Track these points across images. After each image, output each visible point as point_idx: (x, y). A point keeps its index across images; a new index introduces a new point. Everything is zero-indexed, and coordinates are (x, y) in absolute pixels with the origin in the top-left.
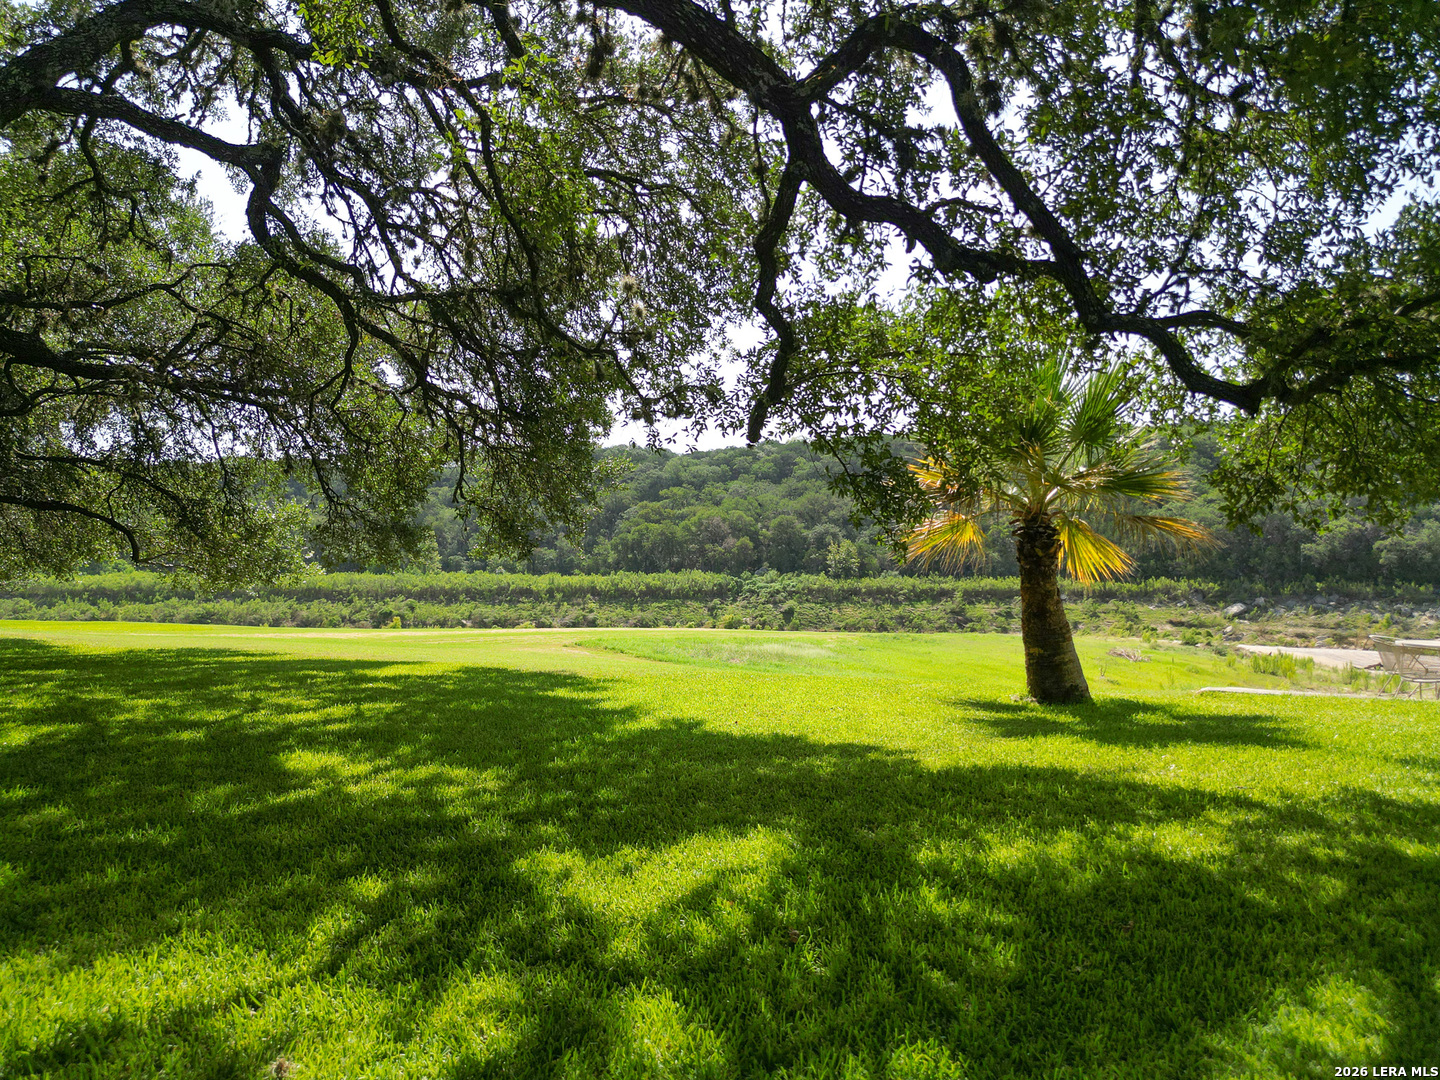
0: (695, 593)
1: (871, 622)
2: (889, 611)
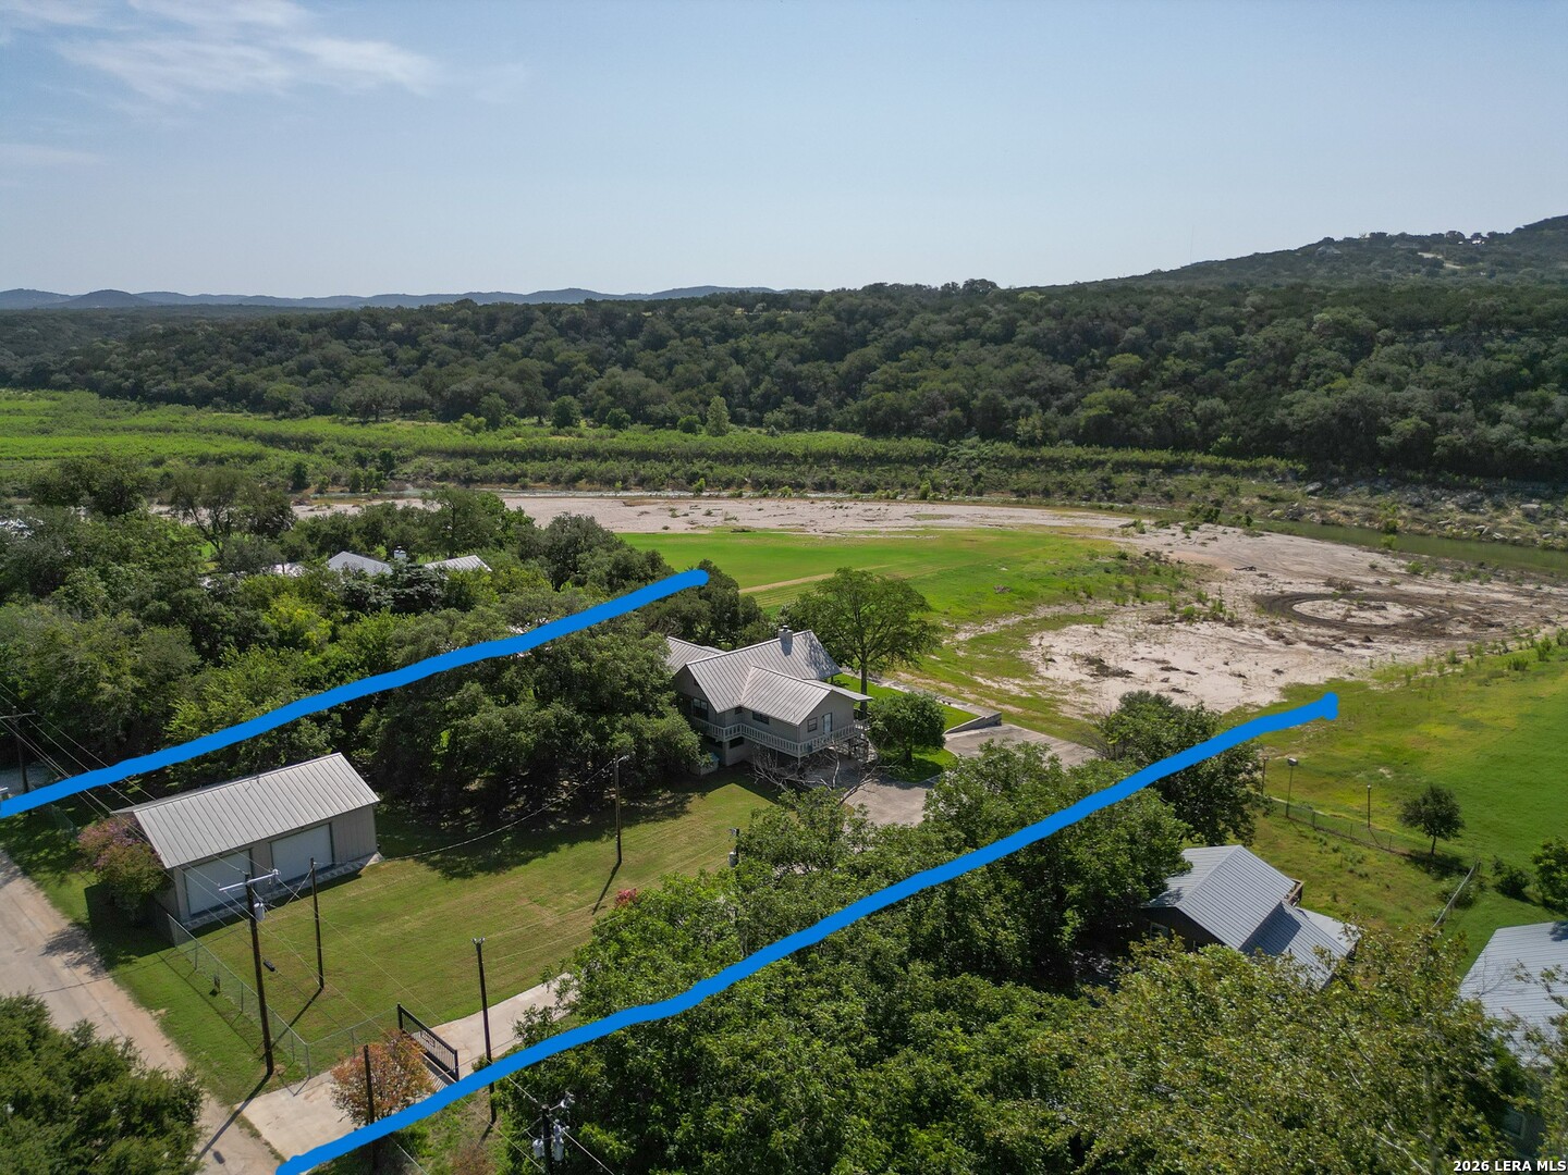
0: (910, 458)
1: (1038, 485)
2: (1054, 478)
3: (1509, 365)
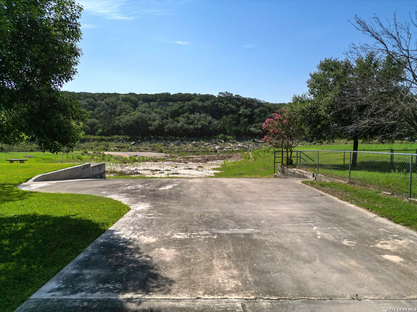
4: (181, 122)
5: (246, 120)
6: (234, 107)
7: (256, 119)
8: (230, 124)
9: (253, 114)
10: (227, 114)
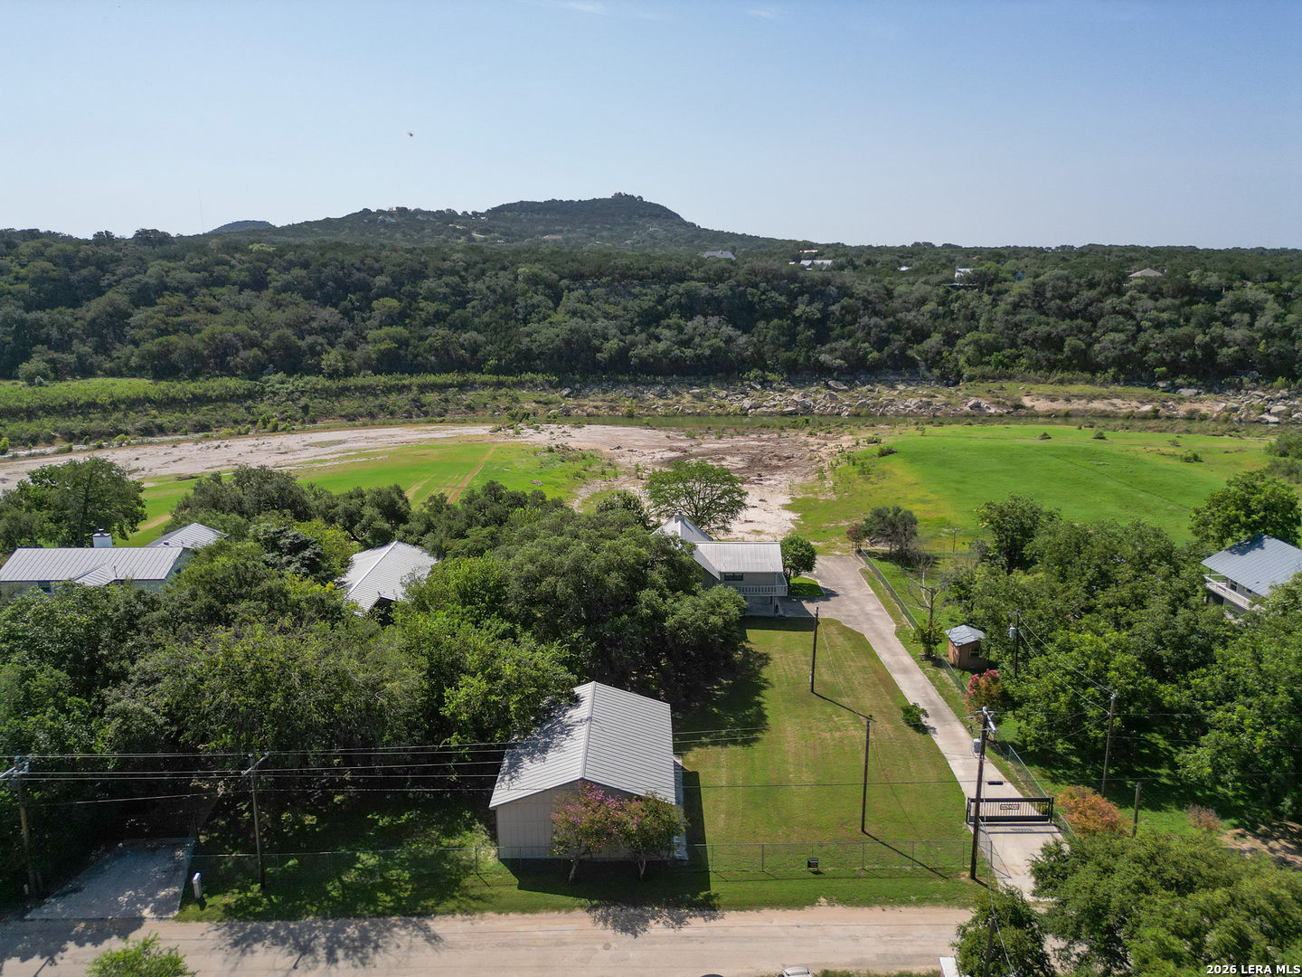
0: (231, 396)
1: (362, 410)
2: (372, 402)
3: (651, 304)
4: (665, 340)
5: (809, 333)
6: (783, 299)
7: (833, 330)
8: (773, 343)
9: (826, 316)
10: (767, 317)
